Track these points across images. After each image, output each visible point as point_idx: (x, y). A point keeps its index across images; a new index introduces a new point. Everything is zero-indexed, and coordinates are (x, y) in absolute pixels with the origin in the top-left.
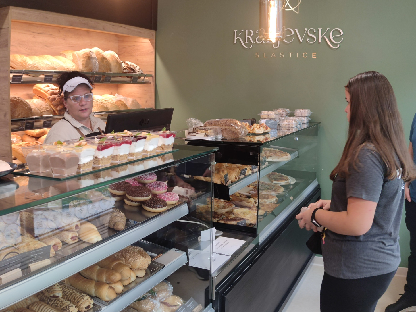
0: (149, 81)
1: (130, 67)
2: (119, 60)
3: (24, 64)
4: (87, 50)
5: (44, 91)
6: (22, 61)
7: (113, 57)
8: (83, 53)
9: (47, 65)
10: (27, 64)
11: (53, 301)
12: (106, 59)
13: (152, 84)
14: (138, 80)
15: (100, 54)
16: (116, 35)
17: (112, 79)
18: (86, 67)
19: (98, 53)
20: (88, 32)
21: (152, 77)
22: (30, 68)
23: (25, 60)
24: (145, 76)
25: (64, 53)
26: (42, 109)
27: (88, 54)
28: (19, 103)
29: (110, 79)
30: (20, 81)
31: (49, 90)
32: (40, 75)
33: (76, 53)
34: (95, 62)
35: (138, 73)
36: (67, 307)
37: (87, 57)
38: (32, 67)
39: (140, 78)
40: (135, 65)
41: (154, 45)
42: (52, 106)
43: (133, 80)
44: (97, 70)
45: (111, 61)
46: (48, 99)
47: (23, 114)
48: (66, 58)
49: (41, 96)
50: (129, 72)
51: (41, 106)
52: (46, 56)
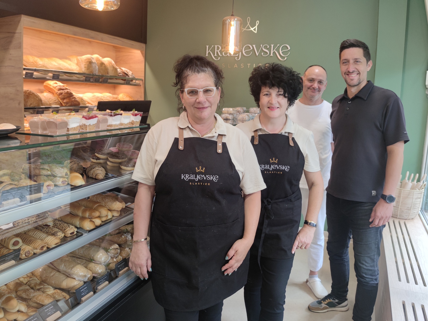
0: (140, 84)
1: (124, 72)
2: (115, 66)
3: (35, 64)
4: (88, 56)
5: (53, 87)
6: (34, 61)
7: (110, 63)
8: (85, 58)
9: (55, 65)
10: (38, 64)
11: (46, 228)
12: (104, 64)
13: (142, 86)
14: (131, 82)
15: (99, 60)
16: (114, 46)
17: (109, 81)
18: (87, 69)
19: (98, 59)
20: (90, 42)
21: (142, 80)
22: (40, 67)
23: (36, 61)
24: (136, 80)
25: (70, 57)
26: (51, 101)
27: (89, 60)
28: (31, 94)
29: (108, 81)
30: (32, 77)
31: (57, 87)
32: (49, 73)
33: (80, 58)
34: (95, 66)
35: (130, 77)
36: (56, 232)
37: (88, 61)
38: (42, 66)
39: (132, 81)
40: (128, 71)
41: (144, 55)
42: (59, 99)
43: (126, 82)
44: (97, 73)
45: (108, 67)
46: (56, 93)
47: (34, 103)
48: (71, 61)
49: (50, 90)
50: (123, 76)
51: (50, 99)
52: (54, 59)
